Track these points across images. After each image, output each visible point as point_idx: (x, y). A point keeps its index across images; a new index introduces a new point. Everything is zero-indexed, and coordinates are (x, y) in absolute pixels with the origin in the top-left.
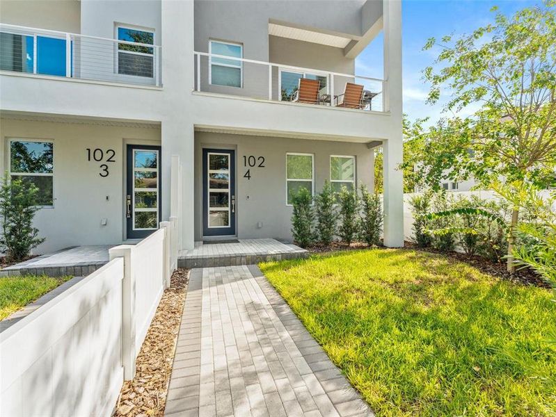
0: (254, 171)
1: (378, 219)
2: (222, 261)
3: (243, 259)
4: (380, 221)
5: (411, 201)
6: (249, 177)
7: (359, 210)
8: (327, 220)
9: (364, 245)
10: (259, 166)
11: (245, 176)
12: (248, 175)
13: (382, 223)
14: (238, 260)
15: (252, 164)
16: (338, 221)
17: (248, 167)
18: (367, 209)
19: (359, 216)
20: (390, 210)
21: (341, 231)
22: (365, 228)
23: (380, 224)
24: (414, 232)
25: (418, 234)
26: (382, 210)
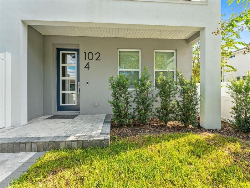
0: (92, 63)
1: (194, 102)
2: (11, 146)
3: (33, 146)
4: (196, 105)
5: (231, 85)
6: (88, 68)
7: (175, 94)
8: (144, 102)
9: (180, 125)
10: (96, 60)
11: (85, 68)
12: (87, 67)
13: (199, 106)
14: (28, 146)
15: (91, 58)
16: (154, 103)
17: (88, 60)
18: (184, 92)
19: (176, 99)
20: (207, 94)
21: (159, 112)
22: (181, 110)
23: (196, 107)
24: (233, 115)
25: (237, 118)
26: (199, 94)
